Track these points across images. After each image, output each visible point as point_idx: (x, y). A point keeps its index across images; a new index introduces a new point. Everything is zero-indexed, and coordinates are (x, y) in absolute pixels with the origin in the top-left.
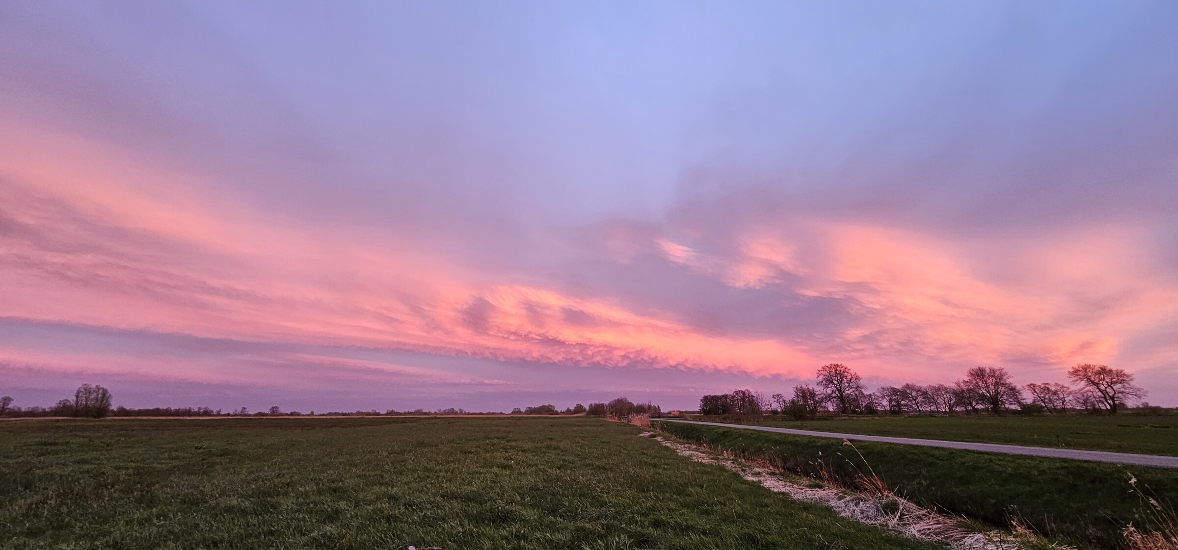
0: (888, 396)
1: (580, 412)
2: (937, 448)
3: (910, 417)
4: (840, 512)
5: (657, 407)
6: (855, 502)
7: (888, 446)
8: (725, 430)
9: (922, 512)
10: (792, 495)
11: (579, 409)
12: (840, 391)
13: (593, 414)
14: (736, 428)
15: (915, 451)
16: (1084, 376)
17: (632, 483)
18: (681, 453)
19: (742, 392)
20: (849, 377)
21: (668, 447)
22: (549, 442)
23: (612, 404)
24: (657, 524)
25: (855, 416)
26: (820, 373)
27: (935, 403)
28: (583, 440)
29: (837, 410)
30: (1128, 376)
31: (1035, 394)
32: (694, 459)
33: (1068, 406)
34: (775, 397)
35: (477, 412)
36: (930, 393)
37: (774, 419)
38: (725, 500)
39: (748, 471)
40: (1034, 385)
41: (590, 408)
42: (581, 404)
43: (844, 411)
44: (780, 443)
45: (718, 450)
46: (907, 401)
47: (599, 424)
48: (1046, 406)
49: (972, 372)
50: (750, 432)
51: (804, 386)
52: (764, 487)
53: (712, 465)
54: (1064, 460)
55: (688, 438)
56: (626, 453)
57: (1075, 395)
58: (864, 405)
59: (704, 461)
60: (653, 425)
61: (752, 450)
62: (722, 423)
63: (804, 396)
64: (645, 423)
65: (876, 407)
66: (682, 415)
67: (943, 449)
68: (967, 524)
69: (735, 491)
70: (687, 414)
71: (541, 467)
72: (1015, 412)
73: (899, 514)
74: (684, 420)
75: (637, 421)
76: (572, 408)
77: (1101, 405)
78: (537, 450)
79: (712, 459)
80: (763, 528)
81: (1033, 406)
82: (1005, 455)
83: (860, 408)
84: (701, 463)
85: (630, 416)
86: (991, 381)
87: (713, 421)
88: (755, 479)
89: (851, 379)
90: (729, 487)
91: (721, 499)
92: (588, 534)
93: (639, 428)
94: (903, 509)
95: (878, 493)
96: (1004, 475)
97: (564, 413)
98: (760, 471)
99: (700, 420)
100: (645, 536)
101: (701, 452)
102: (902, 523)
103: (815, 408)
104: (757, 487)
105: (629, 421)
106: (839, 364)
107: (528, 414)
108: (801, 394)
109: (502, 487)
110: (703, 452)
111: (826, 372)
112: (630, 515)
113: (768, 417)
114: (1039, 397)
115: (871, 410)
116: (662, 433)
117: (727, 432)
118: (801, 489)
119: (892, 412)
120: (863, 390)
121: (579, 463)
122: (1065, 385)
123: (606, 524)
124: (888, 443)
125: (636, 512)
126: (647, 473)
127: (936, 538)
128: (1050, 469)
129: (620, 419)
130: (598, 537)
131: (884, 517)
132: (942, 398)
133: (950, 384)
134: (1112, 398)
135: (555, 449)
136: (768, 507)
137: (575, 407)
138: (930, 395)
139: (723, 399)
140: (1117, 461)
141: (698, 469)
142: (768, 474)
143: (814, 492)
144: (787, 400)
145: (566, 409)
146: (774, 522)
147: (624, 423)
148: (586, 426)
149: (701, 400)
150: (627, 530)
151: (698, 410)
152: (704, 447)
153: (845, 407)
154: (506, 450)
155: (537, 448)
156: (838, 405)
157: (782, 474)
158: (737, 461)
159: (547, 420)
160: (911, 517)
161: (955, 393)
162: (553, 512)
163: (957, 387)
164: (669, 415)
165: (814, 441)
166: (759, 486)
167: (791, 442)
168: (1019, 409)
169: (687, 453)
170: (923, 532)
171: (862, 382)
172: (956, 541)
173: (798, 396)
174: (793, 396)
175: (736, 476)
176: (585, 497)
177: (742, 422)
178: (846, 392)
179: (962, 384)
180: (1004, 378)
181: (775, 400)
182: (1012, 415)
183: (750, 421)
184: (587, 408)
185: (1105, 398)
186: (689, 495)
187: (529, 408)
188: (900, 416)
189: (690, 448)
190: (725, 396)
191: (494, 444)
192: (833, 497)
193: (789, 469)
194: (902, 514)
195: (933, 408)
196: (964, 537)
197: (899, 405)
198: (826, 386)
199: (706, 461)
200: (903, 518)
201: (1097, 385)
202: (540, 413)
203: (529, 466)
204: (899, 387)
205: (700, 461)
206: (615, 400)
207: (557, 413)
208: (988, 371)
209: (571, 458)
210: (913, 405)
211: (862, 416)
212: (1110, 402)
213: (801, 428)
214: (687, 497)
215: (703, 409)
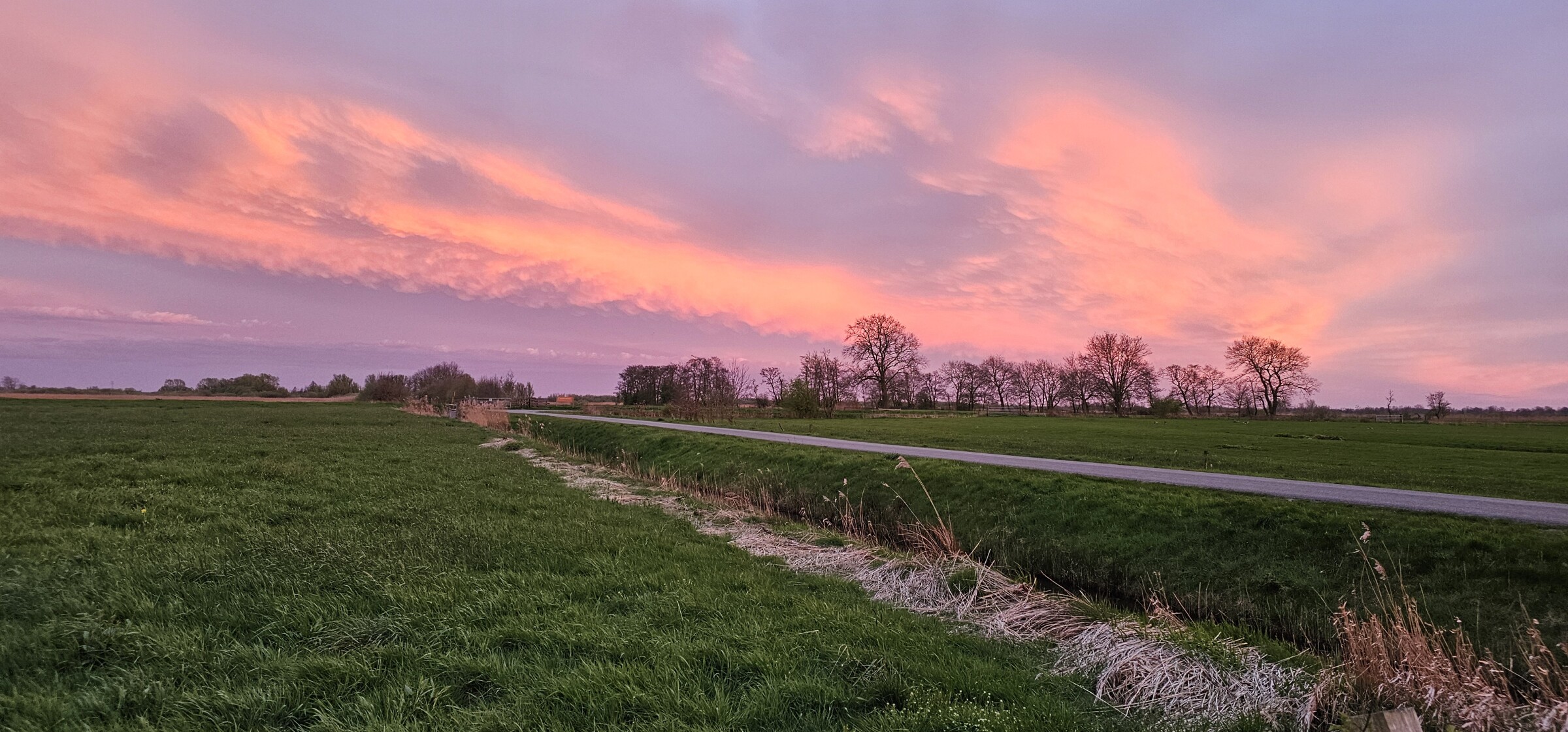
0: (957, 377)
1: (343, 393)
2: (1034, 471)
3: (987, 415)
4: (873, 593)
5: (526, 386)
6: (899, 572)
7: (958, 467)
8: (666, 435)
9: (1012, 588)
10: (788, 562)
11: (341, 386)
12: (882, 367)
13: (375, 399)
14: (688, 433)
15: (1001, 477)
16: (1247, 356)
17: (457, 553)
18: (572, 481)
19: (705, 362)
20: (900, 341)
21: (545, 470)
22: (255, 461)
23: (422, 377)
24: (508, 645)
25: (898, 412)
26: (852, 331)
27: (1029, 392)
28: (345, 456)
29: (869, 401)
30: (1302, 358)
31: (1176, 382)
32: (598, 496)
33: (1216, 403)
34: (766, 373)
35: (59, 387)
36: (1024, 376)
37: (759, 416)
38: (662, 579)
39: (707, 517)
40: (1177, 368)
41: (368, 386)
42: (347, 376)
43: (882, 403)
44: (770, 461)
45: (648, 475)
46: (986, 388)
47: (389, 420)
48: (1186, 402)
49: (1095, 341)
50: (715, 440)
51: (820, 355)
52: (737, 549)
53: (636, 507)
54: (1218, 492)
55: (588, 449)
56: (447, 486)
57: (1228, 386)
58: (916, 393)
59: (619, 498)
60: (514, 425)
61: (716, 472)
62: (660, 420)
63: (818, 375)
64: (496, 419)
65: (935, 397)
66: (578, 404)
67: (1045, 473)
68: (1085, 607)
69: (681, 558)
70: (591, 401)
71: (227, 521)
72: (1142, 411)
73: (976, 593)
74: (582, 414)
75: (477, 413)
76: (324, 382)
77: (1258, 403)
78: (221, 479)
79: (638, 493)
80: (737, 637)
81: (1169, 402)
82: (1135, 483)
83: (908, 397)
84: (614, 502)
85: (463, 404)
86: (1121, 358)
87: (643, 416)
88: (720, 532)
89: (903, 346)
90: (669, 550)
91: (652, 578)
92: (336, 683)
93: (482, 430)
94: (982, 583)
95: (943, 556)
96: (1133, 517)
97: (301, 394)
98: (731, 516)
99: (617, 415)
100: (480, 674)
101: (615, 480)
102: (978, 608)
103: (834, 395)
104: (723, 547)
105: (459, 415)
106: (887, 317)
107: (207, 395)
108: (813, 370)
109: (102, 576)
110: (619, 480)
111: (863, 331)
112: (447, 628)
113: (749, 411)
114: (1180, 388)
115: (926, 403)
116: (534, 440)
117: (672, 439)
118: (805, 549)
119: (960, 407)
120: (920, 366)
121: (329, 509)
122: (1219, 370)
123: (383, 655)
124: (956, 462)
125: (462, 618)
126: (493, 527)
127: (1036, 635)
128: (1199, 507)
129: (439, 408)
130: (360, 686)
131: (949, 599)
132: (1041, 384)
133: (1059, 362)
134: (1275, 393)
135: (270, 477)
136: (745, 588)
137: (332, 382)
138: (1023, 379)
139: (666, 375)
140: (1288, 493)
141: (607, 515)
142: (744, 520)
143: (828, 554)
144: (787, 381)
145: (308, 384)
146: (756, 619)
147: (448, 418)
148: (355, 423)
149: (622, 375)
150: (435, 664)
151: (613, 395)
152: (622, 469)
153: (885, 396)
154: (132, 480)
155: (221, 474)
156: (873, 391)
157: (770, 522)
158: (686, 496)
159: (256, 409)
160: (994, 596)
161: (1062, 377)
162: (245, 631)
163: (1068, 366)
164: (550, 403)
165: (831, 459)
166: (729, 548)
167: (790, 459)
168: (1147, 406)
169: (584, 482)
170: (1014, 625)
171: (920, 352)
172: (1067, 638)
173: (807, 372)
174: (799, 372)
175: (683, 527)
176: (337, 590)
177: (700, 420)
178: (891, 368)
179: (1077, 362)
180: (1140, 354)
181: (766, 379)
182: (1139, 416)
183: (715, 417)
184: (362, 385)
185: (1266, 391)
186: (584, 573)
187: (209, 380)
188: (972, 414)
189: (591, 471)
190: (671, 369)
191: (97, 467)
192: (862, 563)
193: (783, 510)
194: (981, 593)
195: (1025, 401)
196: (1080, 631)
197: (972, 395)
198: (859, 357)
199: (624, 495)
200: (982, 600)
201: (1259, 370)
202: (238, 393)
203: (191, 518)
204: (978, 363)
205: (611, 497)
206: (430, 370)
207: (284, 393)
208: (1118, 341)
209: (308, 498)
210: (994, 396)
211: (911, 413)
212: (1271, 398)
213: (809, 432)
214: (579, 577)
215: (624, 393)
